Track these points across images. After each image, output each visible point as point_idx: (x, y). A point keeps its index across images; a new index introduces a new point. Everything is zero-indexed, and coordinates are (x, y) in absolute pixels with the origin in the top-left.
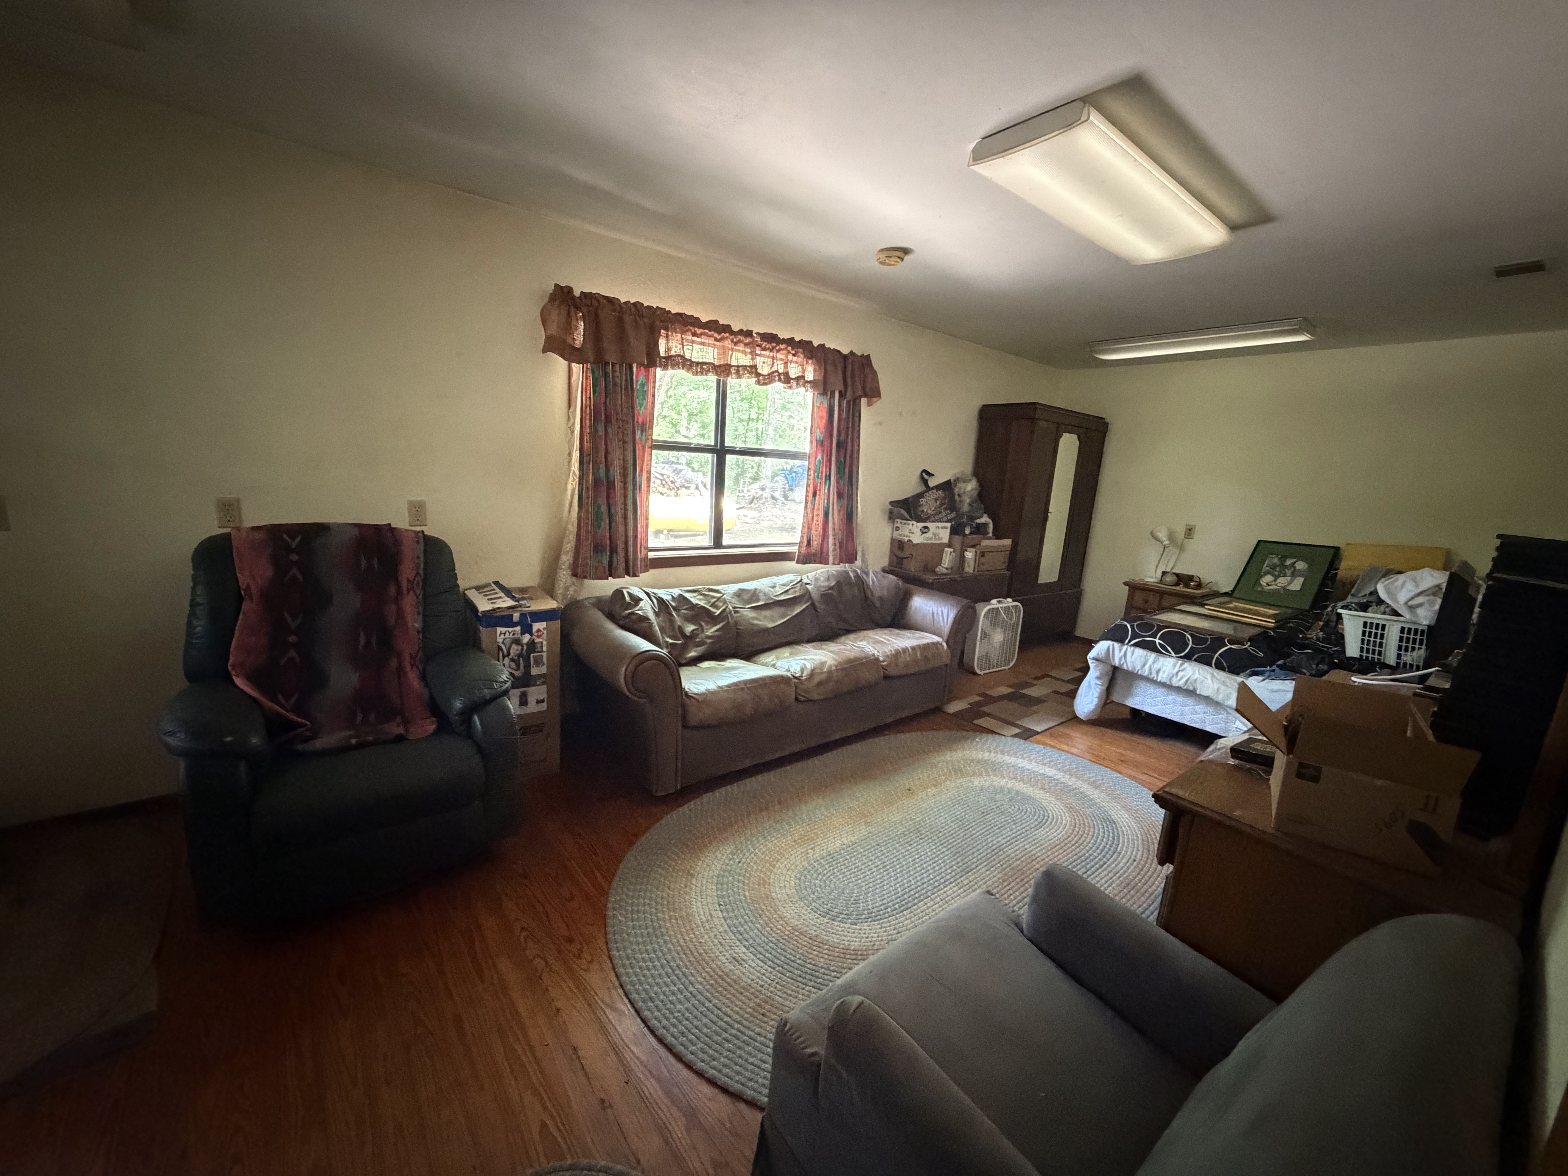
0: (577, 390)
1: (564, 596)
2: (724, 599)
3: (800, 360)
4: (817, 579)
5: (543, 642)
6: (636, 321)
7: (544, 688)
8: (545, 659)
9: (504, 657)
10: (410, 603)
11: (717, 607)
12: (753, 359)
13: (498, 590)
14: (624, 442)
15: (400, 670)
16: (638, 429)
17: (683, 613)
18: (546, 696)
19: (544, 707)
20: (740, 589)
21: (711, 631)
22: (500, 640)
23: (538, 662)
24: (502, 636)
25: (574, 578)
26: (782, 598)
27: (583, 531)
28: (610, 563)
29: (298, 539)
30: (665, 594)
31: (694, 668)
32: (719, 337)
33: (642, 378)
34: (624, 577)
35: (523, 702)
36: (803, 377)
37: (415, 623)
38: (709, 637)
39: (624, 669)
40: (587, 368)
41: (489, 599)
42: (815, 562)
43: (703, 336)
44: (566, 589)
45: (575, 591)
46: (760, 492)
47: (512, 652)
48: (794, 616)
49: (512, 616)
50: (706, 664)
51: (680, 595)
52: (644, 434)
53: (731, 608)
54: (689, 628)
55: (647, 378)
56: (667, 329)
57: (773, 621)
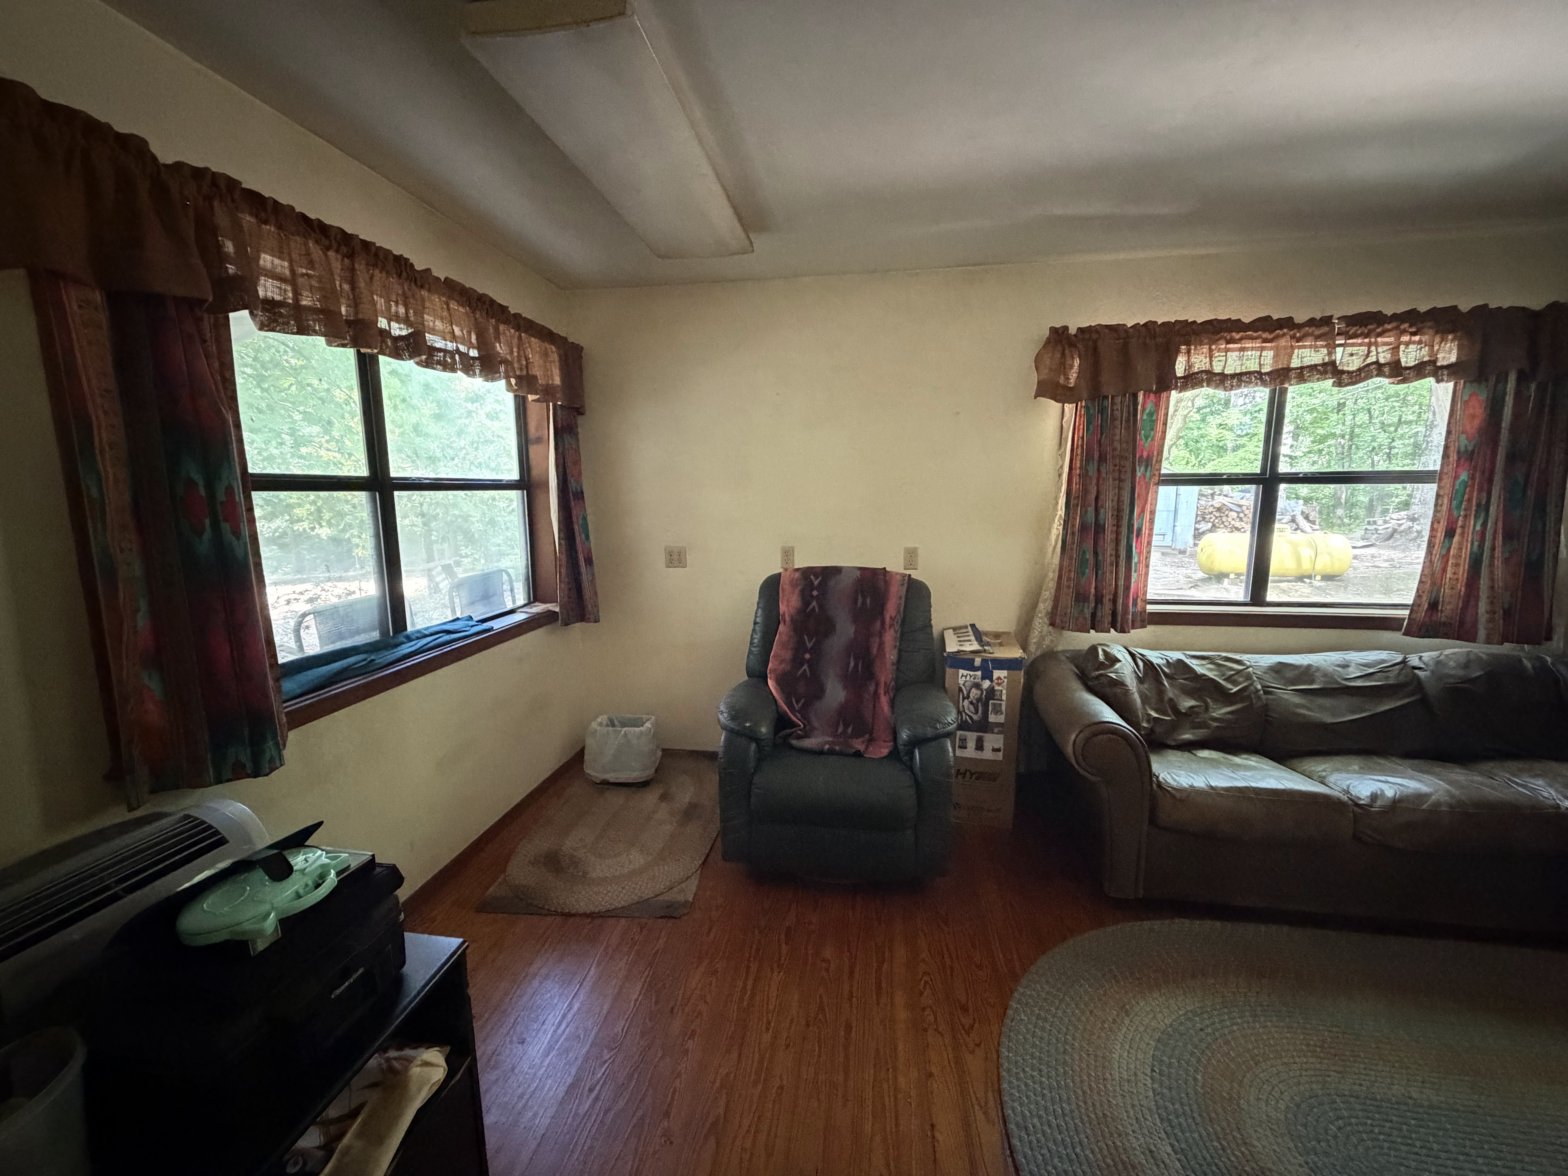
0: (1068, 432)
1: (1039, 644)
2: (1249, 673)
3: (1425, 338)
4: (1438, 663)
5: (1003, 690)
6: (1145, 344)
7: (1001, 737)
8: (1003, 708)
9: (964, 699)
10: (890, 637)
11: (1235, 683)
12: (1330, 354)
13: (971, 633)
14: (1121, 480)
15: (876, 694)
16: (1140, 466)
17: (1181, 683)
18: (1002, 746)
19: (1000, 756)
20: (1280, 663)
21: (1220, 712)
22: (961, 681)
23: (997, 711)
24: (964, 678)
25: (1051, 627)
26: (1359, 683)
27: (1064, 578)
28: (1094, 615)
29: (820, 579)
30: (1157, 657)
31: (1186, 755)
32: (1270, 336)
33: (1150, 406)
34: (1109, 632)
35: (980, 747)
36: (1433, 362)
37: (891, 655)
38: (1215, 719)
39: (1073, 737)
40: (1081, 407)
41: (960, 641)
42: (1446, 636)
43: (1243, 341)
44: (1043, 638)
45: (1052, 641)
46: (1407, 524)
47: (971, 695)
48: (1377, 714)
49: (973, 660)
50: (1205, 753)
51: (1180, 661)
52: (1149, 468)
53: (1259, 687)
54: (1187, 703)
55: (1157, 405)
56: (1188, 344)
57: (1334, 715)
